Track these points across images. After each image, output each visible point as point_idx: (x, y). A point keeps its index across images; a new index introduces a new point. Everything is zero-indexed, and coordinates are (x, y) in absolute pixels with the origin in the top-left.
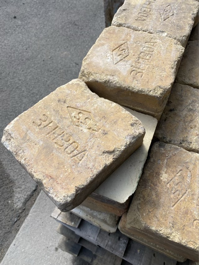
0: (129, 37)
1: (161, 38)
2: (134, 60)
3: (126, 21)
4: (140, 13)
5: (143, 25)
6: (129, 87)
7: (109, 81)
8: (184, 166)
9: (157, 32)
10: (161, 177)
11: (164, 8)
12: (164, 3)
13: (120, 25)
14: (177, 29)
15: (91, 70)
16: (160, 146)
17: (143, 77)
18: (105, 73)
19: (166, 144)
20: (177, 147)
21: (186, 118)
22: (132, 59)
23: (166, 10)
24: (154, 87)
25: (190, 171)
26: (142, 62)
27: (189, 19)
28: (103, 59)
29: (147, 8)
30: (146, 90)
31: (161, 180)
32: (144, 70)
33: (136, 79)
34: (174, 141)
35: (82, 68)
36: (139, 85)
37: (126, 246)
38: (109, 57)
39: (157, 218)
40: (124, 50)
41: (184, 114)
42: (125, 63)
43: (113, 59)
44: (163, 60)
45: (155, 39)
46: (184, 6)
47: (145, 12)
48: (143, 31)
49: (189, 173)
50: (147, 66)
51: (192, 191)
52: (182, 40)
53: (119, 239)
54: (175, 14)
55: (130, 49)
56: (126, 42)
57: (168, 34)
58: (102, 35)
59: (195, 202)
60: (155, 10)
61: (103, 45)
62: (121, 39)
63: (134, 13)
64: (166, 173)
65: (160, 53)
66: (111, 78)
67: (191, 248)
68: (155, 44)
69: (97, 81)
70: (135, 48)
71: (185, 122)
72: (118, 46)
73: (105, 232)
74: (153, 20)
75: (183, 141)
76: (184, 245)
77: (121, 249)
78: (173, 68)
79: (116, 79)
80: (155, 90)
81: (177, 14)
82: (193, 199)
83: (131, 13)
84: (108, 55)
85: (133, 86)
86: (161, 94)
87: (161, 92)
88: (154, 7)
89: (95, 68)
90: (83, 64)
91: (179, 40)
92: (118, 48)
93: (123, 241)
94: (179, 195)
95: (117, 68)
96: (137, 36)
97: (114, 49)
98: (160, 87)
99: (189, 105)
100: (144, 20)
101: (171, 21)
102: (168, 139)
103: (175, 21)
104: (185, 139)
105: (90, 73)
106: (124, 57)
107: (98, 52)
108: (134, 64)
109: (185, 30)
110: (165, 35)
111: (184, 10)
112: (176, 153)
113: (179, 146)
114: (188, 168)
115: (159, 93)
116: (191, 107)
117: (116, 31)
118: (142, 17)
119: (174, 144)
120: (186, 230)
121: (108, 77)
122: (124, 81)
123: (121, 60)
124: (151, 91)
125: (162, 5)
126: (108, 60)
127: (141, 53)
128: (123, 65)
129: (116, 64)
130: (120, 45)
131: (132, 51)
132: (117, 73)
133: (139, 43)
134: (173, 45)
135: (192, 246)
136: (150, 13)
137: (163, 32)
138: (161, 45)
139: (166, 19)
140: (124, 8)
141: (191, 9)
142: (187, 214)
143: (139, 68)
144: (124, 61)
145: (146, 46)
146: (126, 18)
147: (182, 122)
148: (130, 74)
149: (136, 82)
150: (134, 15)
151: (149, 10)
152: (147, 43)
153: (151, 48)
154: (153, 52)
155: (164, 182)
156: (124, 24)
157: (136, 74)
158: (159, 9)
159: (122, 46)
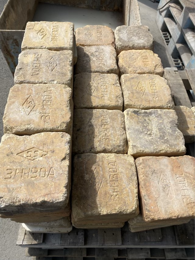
0: (31, 91)
1: (54, 87)
2: (40, 108)
3: (24, 78)
4: (33, 69)
5: (38, 78)
6: (43, 129)
7: (28, 129)
8: (96, 165)
9: (50, 82)
10: (85, 178)
11: (49, 61)
12: (48, 57)
13: (21, 83)
14: (62, 76)
15: (11, 125)
16: (79, 157)
17: (51, 119)
18: (23, 124)
19: (82, 154)
20: (89, 154)
21: (89, 132)
22: (39, 108)
23: (51, 63)
24: (60, 124)
25: (101, 167)
26: (46, 108)
27: (68, 66)
28: (18, 114)
29: (36, 63)
30: (55, 127)
31: (85, 180)
32: (49, 113)
33: (46, 122)
34: (86, 151)
35: (4, 126)
36: (50, 125)
37: (84, 236)
38: (22, 111)
39: (90, 205)
40: (31, 102)
41: (87, 130)
42: (35, 112)
43: (25, 112)
44: (59, 103)
45: (50, 88)
46: (62, 57)
47: (36, 68)
48: (40, 83)
49: (100, 168)
50: (51, 110)
51: (105, 179)
52: (68, 83)
53: (77, 234)
54: (58, 65)
55: (34, 100)
56: (31, 95)
57: (57, 82)
58: (10, 94)
59: (108, 185)
60: (43, 64)
61: (14, 102)
62: (26, 94)
63: (29, 70)
64: (87, 174)
65: (56, 98)
66: (29, 126)
67: (114, 213)
68: (51, 91)
69: (20, 132)
70: (38, 99)
71: (89, 135)
72: (25, 100)
73: (65, 234)
74: (44, 73)
75: (91, 148)
76: (110, 213)
77: (81, 240)
78: (68, 106)
79: (33, 126)
80: (61, 125)
81: (59, 64)
82: (107, 184)
83: (27, 71)
84: (20, 109)
85: (46, 128)
86: (66, 127)
87: (65, 125)
88: (41, 61)
89: (14, 122)
90: (4, 122)
91: (66, 84)
92: (26, 102)
93: (80, 234)
94: (99, 185)
95: (30, 118)
96: (36, 89)
97: (23, 103)
98: (63, 122)
99: (88, 122)
100: (38, 74)
101: (56, 70)
102: (82, 151)
103: (59, 70)
104: (92, 147)
105: (12, 127)
106: (32, 107)
107: (11, 109)
108: (41, 111)
109: (68, 75)
110: (56, 83)
111: (63, 59)
112: (89, 158)
113: (90, 153)
114: (99, 165)
115: (64, 126)
116: (90, 124)
117: (20, 88)
118: (35, 72)
119: (87, 153)
120: (108, 204)
121: (26, 126)
122: (39, 126)
123: (31, 111)
124: (58, 127)
125: (47, 59)
126: (22, 114)
127: (44, 101)
128: (34, 114)
129: (28, 115)
130: (26, 99)
131: (36, 102)
132: (32, 122)
133: (40, 94)
134: (63, 89)
135: (114, 212)
136: (40, 67)
137: (53, 80)
138: (55, 91)
139: (53, 70)
140: (20, 68)
141: (68, 58)
142: (106, 195)
143: (46, 113)
144: (34, 111)
145: (45, 95)
146: (24, 75)
147: (87, 136)
148: (41, 119)
149: (47, 124)
150: (29, 72)
151: (39, 65)
152: (45, 93)
153: (49, 95)
154: (51, 98)
155: (88, 180)
156: (24, 81)
157: (45, 118)
158: (46, 63)
159: (28, 99)
